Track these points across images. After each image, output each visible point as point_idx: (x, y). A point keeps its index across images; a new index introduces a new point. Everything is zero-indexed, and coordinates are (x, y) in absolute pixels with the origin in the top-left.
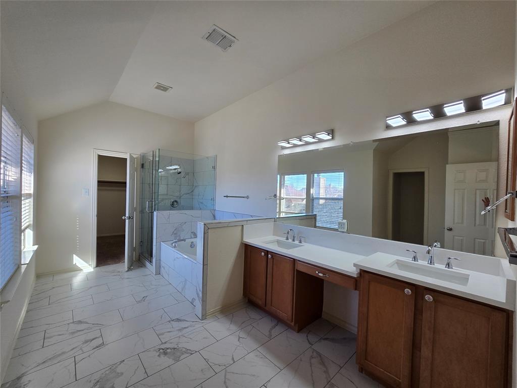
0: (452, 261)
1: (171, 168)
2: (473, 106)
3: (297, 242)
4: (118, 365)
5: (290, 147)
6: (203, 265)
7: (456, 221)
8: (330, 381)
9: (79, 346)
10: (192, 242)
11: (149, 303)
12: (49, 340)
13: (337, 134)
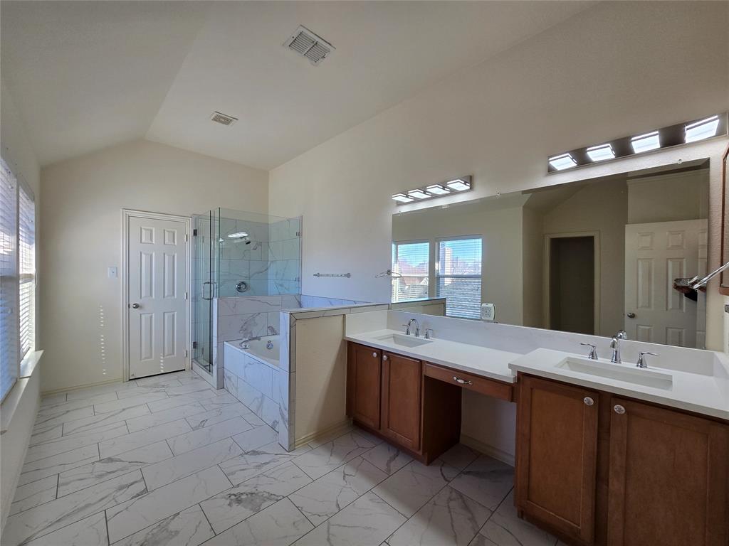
0: (647, 358)
1: (234, 236)
2: (673, 138)
3: (422, 337)
4: (172, 519)
5: (409, 203)
6: (290, 372)
7: (640, 305)
8: (478, 532)
9: (111, 494)
10: (269, 342)
11: (210, 430)
12: (64, 487)
13: (477, 183)
